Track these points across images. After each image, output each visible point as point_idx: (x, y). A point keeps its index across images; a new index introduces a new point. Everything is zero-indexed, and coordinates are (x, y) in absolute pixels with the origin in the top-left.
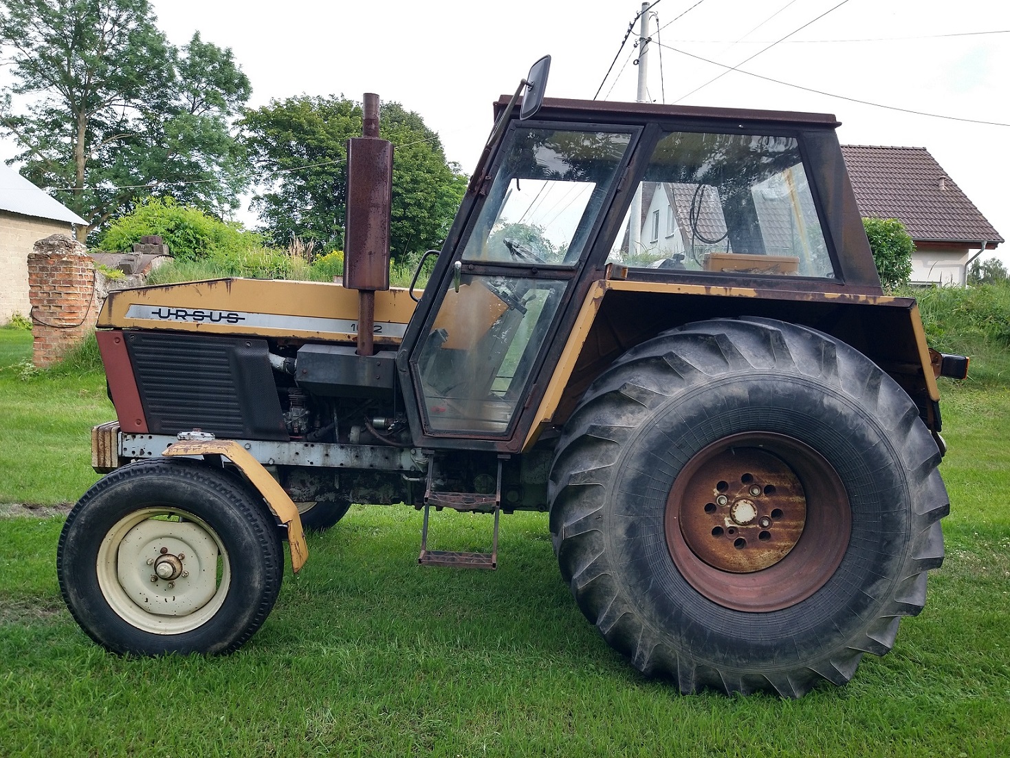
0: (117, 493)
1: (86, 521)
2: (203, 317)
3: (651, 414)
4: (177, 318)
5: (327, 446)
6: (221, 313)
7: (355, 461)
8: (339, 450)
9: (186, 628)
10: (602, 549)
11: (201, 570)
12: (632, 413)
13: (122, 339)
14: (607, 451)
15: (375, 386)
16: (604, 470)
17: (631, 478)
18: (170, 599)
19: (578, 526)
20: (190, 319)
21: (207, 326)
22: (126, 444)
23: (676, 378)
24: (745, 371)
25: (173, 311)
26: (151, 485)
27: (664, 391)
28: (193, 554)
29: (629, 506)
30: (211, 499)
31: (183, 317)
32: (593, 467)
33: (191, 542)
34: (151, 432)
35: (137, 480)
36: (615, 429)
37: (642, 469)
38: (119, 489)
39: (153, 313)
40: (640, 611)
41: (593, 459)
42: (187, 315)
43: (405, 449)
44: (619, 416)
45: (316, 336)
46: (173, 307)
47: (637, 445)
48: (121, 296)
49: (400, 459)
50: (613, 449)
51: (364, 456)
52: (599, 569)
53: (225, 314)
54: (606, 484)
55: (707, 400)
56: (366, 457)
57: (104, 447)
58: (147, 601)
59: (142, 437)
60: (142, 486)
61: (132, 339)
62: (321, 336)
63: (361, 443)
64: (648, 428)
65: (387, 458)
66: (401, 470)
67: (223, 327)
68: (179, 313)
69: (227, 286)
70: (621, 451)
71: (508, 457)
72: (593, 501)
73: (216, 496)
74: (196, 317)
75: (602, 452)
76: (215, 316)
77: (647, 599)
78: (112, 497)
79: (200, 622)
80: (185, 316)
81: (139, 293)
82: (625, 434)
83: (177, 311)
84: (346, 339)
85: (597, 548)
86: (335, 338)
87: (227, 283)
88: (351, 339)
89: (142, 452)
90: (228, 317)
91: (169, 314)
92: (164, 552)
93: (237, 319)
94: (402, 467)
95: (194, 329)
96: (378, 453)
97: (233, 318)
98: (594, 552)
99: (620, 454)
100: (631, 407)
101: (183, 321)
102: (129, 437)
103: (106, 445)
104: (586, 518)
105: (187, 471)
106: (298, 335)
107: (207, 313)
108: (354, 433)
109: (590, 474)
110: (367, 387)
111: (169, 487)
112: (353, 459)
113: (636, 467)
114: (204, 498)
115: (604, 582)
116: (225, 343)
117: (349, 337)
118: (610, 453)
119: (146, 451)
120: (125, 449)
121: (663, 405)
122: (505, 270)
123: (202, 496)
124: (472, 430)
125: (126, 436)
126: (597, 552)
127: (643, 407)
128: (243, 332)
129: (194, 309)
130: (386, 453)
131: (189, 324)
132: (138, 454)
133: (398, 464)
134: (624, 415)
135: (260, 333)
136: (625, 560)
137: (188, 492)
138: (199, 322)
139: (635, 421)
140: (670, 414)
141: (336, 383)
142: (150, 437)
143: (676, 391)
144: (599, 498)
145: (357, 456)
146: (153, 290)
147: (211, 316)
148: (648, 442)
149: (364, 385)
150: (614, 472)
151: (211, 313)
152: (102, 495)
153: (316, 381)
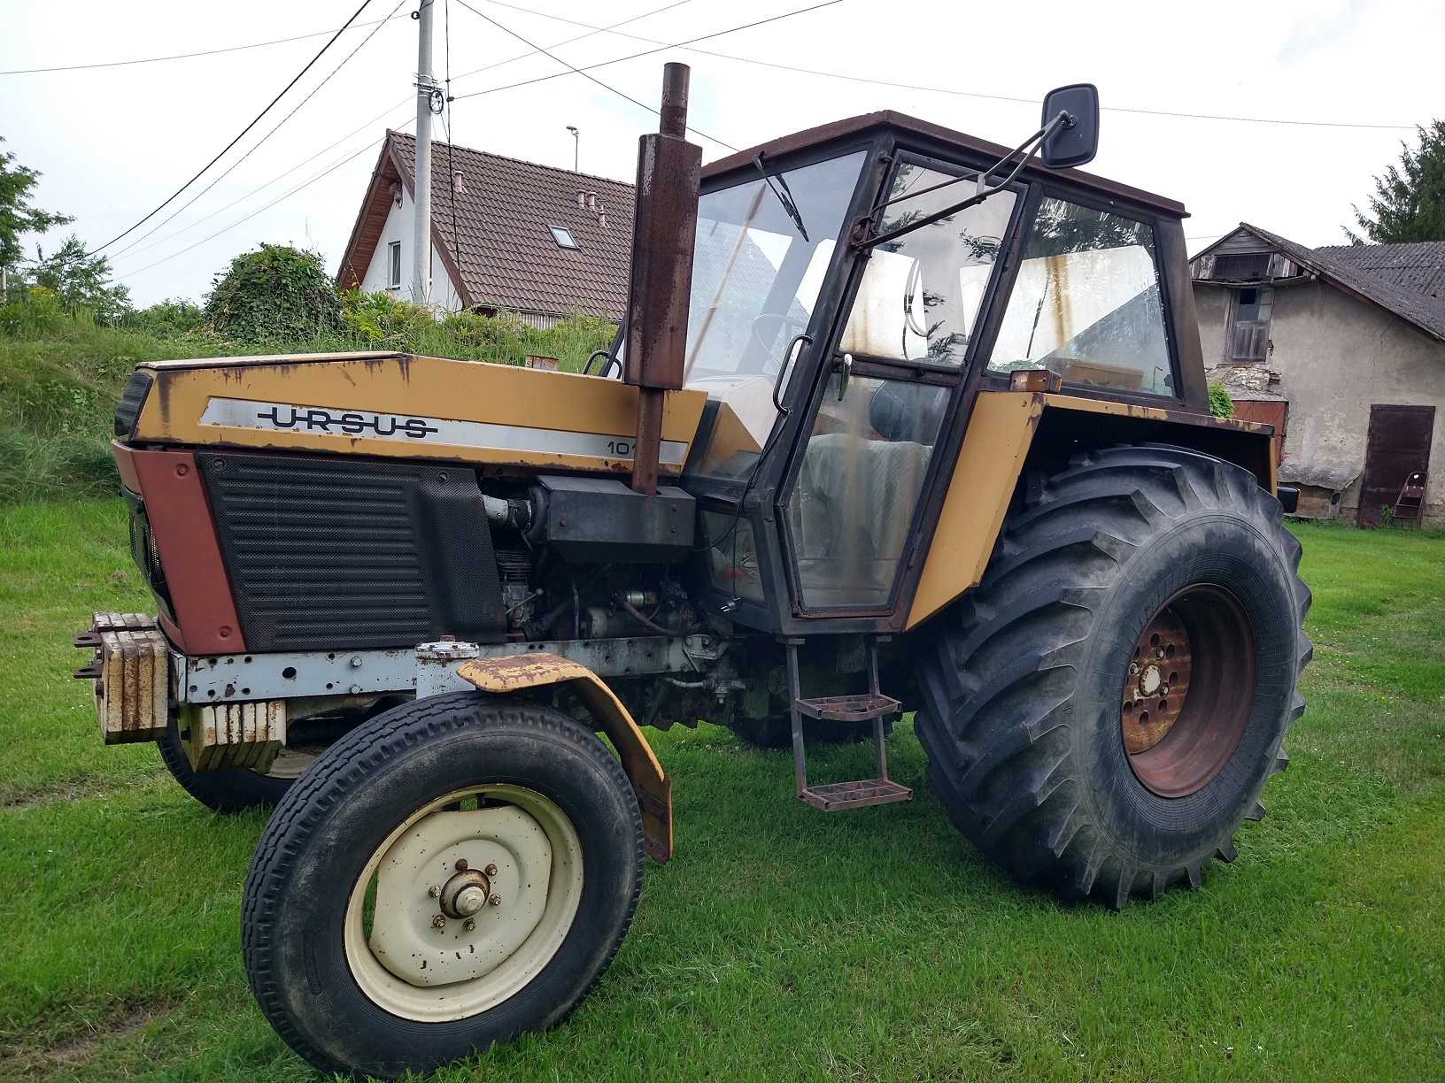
0: (406, 773)
1: (339, 839)
2: (362, 425)
3: (1124, 569)
4: (310, 427)
5: (563, 645)
6: (393, 420)
7: (605, 665)
8: (582, 650)
9: (498, 995)
10: (1067, 749)
11: (523, 883)
12: (1102, 569)
13: (193, 467)
14: (1076, 622)
15: (670, 543)
16: (1075, 646)
17: (1106, 653)
18: (464, 952)
19: (1044, 724)
20: (336, 430)
21: (368, 441)
22: (194, 678)
23: (1140, 523)
24: (1200, 513)
25: (302, 413)
26: (471, 749)
27: (1133, 540)
28: (511, 861)
29: (1103, 690)
30: (570, 757)
31: (323, 425)
32: (1061, 645)
33: (511, 841)
34: (251, 649)
35: (445, 742)
36: (1086, 592)
37: (1116, 641)
38: (410, 764)
39: (260, 416)
40: (1099, 820)
41: (1057, 634)
42: (329, 420)
43: (675, 639)
44: (1085, 575)
45: (557, 462)
46: (301, 406)
47: (1113, 611)
48: (185, 380)
49: (668, 655)
50: (1084, 618)
51: (618, 656)
52: (1061, 776)
53: (401, 421)
54: (1077, 664)
55: (1173, 549)
56: (621, 656)
57: (138, 689)
58: (425, 967)
59: (231, 661)
60: (455, 752)
61: (218, 468)
62: (565, 463)
63: (610, 636)
64: (1122, 588)
65: (649, 655)
66: (668, 673)
67: (399, 444)
68: (315, 418)
69: (402, 369)
70: (1094, 620)
71: (889, 639)
72: (1061, 688)
73: (575, 752)
74: (348, 427)
75: (1069, 624)
76: (385, 424)
77: (1110, 804)
78: (397, 784)
79: (522, 979)
80: (327, 422)
81: (226, 375)
82: (1097, 598)
83: (311, 413)
84: (602, 467)
85: (1061, 748)
86: (586, 466)
87: (401, 363)
88: (610, 467)
89: (230, 690)
90: (407, 427)
91: (295, 418)
92: (461, 868)
93: (425, 431)
94: (669, 667)
95: (346, 448)
96: (639, 649)
97: (416, 428)
98: (1056, 754)
99: (1093, 624)
100: (1098, 562)
101: (323, 433)
102: (202, 663)
103: (142, 684)
104: (1053, 712)
105: (527, 714)
106: (528, 461)
107: (368, 418)
108: (599, 620)
109: (1060, 654)
110: (659, 546)
111: (503, 748)
112: (602, 662)
113: (1111, 639)
114: (559, 758)
115: (1063, 792)
116: (402, 475)
117: (606, 463)
118: (1081, 623)
119: (238, 688)
120: (194, 688)
121: (1133, 558)
122: (887, 370)
123: (556, 755)
124: (851, 605)
125: (195, 663)
126: (1061, 753)
127: (1113, 562)
128: (436, 454)
129: (343, 410)
130: (649, 647)
131: (335, 439)
132: (220, 694)
133: (664, 663)
134: (1091, 573)
135: (465, 457)
136: (1092, 759)
137: (535, 752)
138: (355, 435)
139: (1106, 580)
140: (1143, 569)
141: (612, 541)
142: (248, 660)
143: (1145, 540)
144: (1069, 683)
145: (607, 658)
146: (256, 370)
147: (375, 425)
148: (1123, 606)
149: (653, 542)
150: (1087, 648)
151: (376, 418)
152: (375, 781)
153: (581, 540)
